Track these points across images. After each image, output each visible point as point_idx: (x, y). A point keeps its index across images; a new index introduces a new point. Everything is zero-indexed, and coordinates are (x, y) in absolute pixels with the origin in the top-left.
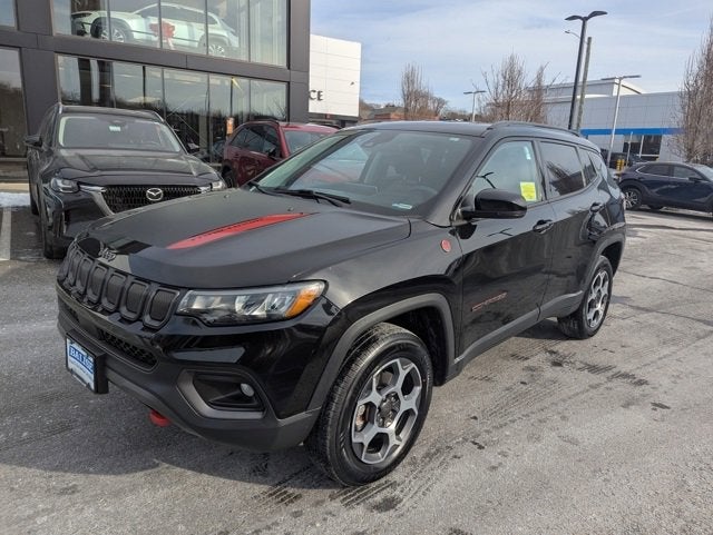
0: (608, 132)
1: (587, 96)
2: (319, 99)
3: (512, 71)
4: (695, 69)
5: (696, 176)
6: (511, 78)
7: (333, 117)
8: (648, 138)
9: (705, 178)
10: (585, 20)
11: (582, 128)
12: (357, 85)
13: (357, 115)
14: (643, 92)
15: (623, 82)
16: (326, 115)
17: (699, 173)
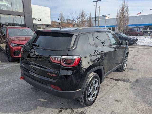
0: (104, 26)
1: (100, 19)
2: (41, 21)
3: (83, 14)
4: (119, 12)
5: (120, 36)
6: (83, 15)
7: (45, 25)
8: (113, 28)
9: (121, 36)
10: (96, 2)
11: (99, 26)
12: (50, 18)
13: (50, 24)
14: (111, 18)
15: (107, 16)
16: (43, 24)
17: (120, 35)
